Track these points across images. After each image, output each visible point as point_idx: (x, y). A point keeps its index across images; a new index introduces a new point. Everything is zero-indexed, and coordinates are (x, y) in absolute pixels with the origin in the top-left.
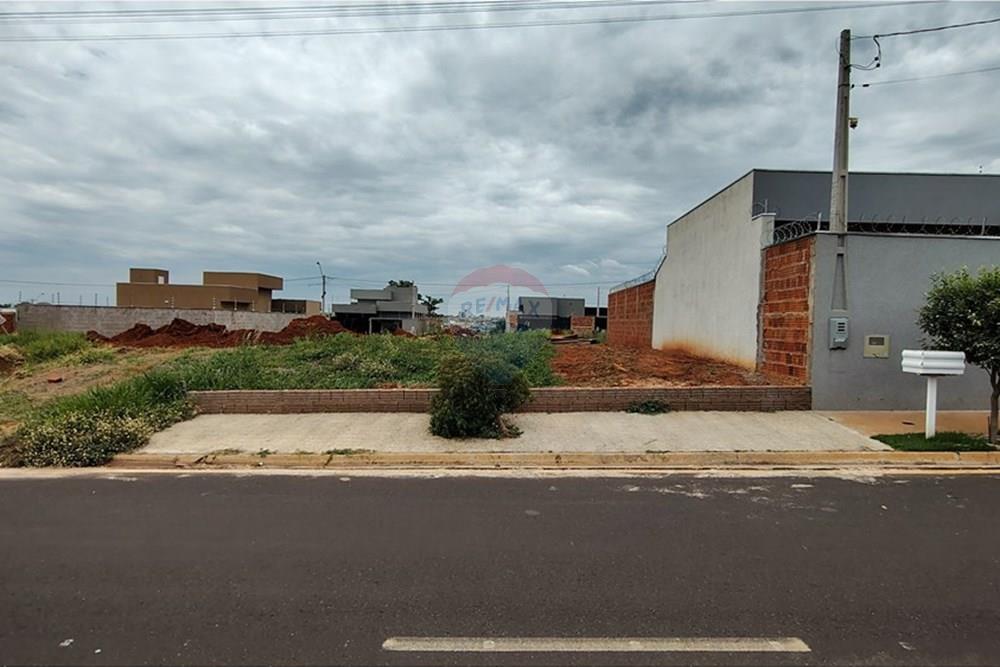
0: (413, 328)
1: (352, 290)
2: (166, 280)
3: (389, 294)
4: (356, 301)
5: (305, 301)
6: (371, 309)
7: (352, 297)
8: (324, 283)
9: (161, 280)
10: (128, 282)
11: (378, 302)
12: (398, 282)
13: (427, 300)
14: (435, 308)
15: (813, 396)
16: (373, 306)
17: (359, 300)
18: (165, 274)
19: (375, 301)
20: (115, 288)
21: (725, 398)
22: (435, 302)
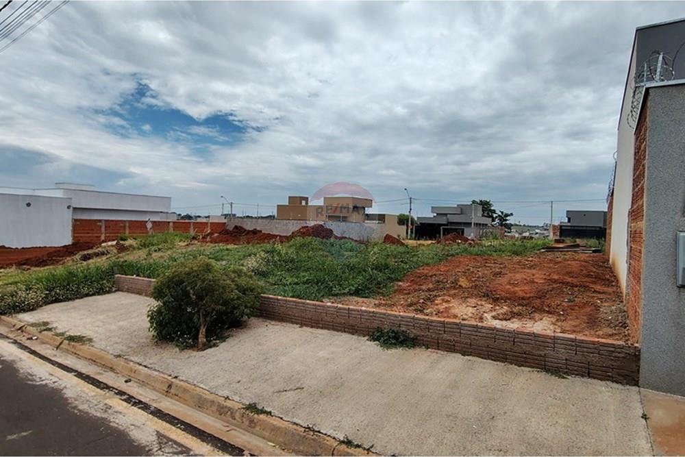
0: (472, 234)
1: (432, 207)
2: (307, 203)
3: (460, 209)
4: (435, 215)
5: (384, 215)
6: (443, 221)
7: (432, 212)
8: (411, 203)
9: (304, 203)
10: (287, 204)
11: (448, 215)
12: (478, 201)
13: (500, 214)
14: (506, 220)
15: (642, 363)
16: (445, 218)
17: (437, 214)
18: (306, 199)
19: (446, 214)
20: (276, 208)
21: (491, 342)
22: (507, 215)
